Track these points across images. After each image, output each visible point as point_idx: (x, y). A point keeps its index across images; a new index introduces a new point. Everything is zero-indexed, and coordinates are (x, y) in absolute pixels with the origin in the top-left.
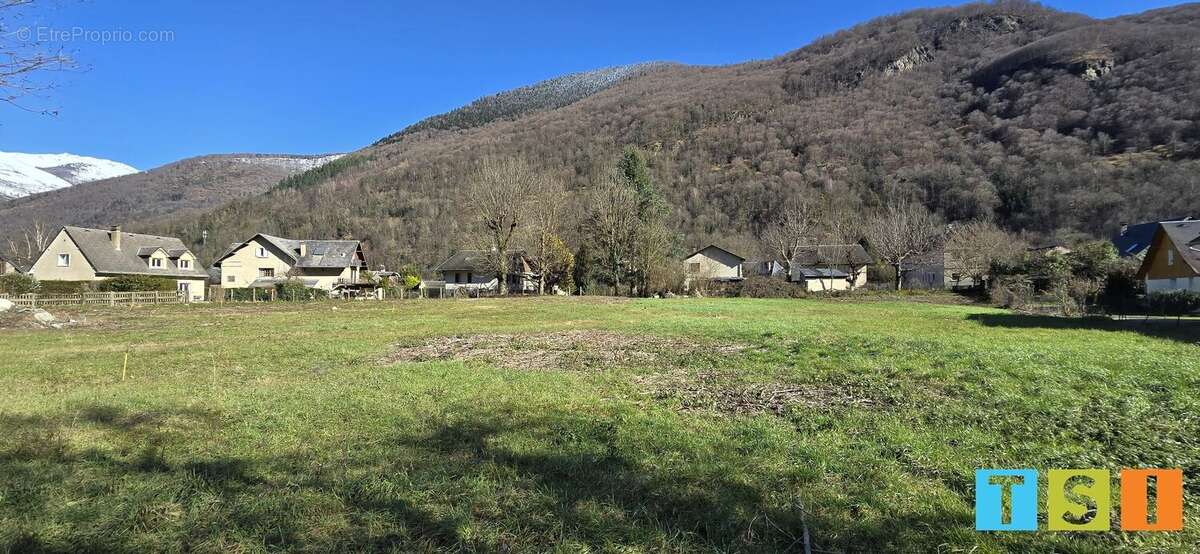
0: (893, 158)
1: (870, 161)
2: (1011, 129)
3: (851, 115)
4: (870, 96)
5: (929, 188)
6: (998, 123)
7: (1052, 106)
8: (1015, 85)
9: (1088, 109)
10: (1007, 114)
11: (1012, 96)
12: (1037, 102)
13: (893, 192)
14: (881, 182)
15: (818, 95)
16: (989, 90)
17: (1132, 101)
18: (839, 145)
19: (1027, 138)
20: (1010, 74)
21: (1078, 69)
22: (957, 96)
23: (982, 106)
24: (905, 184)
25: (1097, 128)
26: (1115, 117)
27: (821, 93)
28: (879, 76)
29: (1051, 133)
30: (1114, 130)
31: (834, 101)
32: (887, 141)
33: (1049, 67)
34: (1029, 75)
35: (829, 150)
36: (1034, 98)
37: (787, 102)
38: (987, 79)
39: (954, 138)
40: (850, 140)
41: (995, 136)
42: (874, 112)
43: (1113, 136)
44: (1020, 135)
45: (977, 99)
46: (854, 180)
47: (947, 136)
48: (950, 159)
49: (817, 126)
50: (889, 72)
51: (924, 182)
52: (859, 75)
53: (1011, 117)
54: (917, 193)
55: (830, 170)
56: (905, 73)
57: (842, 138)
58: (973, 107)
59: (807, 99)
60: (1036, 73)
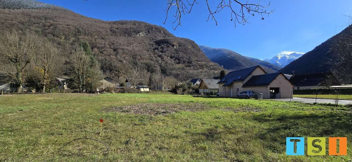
0: (139, 57)
1: (134, 57)
2: (163, 55)
3: (129, 44)
4: (134, 40)
5: (147, 66)
6: (160, 54)
7: (169, 52)
8: (163, 46)
9: (175, 54)
10: (162, 52)
11: (163, 48)
12: (167, 50)
13: (140, 66)
14: (137, 63)
15: (120, 36)
16: (159, 46)
17: (181, 54)
18: (126, 51)
19: (165, 58)
20: (162, 43)
21: (173, 46)
22: (152, 45)
23: (157, 49)
24: (143, 64)
25: (176, 58)
26: (179, 57)
27: (121, 35)
28: (136, 35)
29: (169, 58)
30: (179, 59)
31: (125, 39)
32: (138, 53)
33: (169, 44)
34: (165, 44)
35: (124, 52)
36: (166, 50)
37: (112, 35)
38: (158, 43)
39: (152, 55)
40: (129, 50)
41: (160, 56)
42: (134, 44)
43: (178, 60)
45: (156, 47)
46: (130, 61)
47: (151, 54)
48: (151, 60)
49: (120, 44)
50: (138, 35)
51: (146, 64)
52: (131, 34)
53: (163, 53)
54: (145, 67)
55: (124, 58)
56: (142, 37)
57: (127, 49)
58: (156, 49)
59: (117, 36)
60: (167, 44)
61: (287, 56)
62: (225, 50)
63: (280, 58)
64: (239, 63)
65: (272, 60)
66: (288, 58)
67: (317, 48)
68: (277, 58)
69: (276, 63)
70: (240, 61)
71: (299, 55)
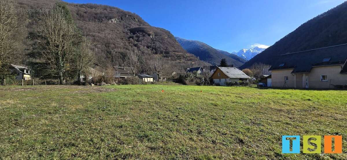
0: (113, 46)
1: (107, 45)
2: (138, 45)
3: (100, 31)
4: (105, 26)
5: (123, 56)
6: (136, 43)
7: (145, 41)
8: (139, 35)
9: (151, 44)
10: (138, 41)
11: (138, 37)
12: (143, 40)
13: (114, 55)
14: (111, 52)
15: (89, 21)
16: (134, 34)
17: (158, 44)
18: (98, 38)
19: (142, 47)
20: (138, 32)
21: (149, 35)
22: (127, 33)
23: (133, 38)
24: (117, 53)
25: (153, 49)
26: (155, 47)
27: (90, 20)
28: (108, 22)
29: (145, 47)
30: (155, 49)
31: (95, 24)
32: (111, 40)
33: (145, 33)
34: (141, 33)
35: (95, 39)
36: (142, 39)
37: (79, 20)
38: (133, 31)
39: (127, 44)
40: (101, 37)
41: (135, 45)
42: (107, 31)
43: (155, 50)
44: (140, 46)
45: (131, 36)
46: (103, 49)
47: (125, 43)
48: (127, 49)
49: (90, 30)
50: (110, 22)
51: (122, 53)
52: (102, 19)
53: (139, 42)
54: (120, 56)
55: (95, 45)
56: (114, 23)
57: (98, 36)
59: (86, 21)
60: (142, 33)
61: (251, 50)
62: (198, 42)
63: (245, 52)
64: (211, 55)
65: (238, 53)
66: (252, 52)
67: (277, 43)
68: (243, 51)
69: (242, 55)
70: (212, 54)
71: (261, 49)
